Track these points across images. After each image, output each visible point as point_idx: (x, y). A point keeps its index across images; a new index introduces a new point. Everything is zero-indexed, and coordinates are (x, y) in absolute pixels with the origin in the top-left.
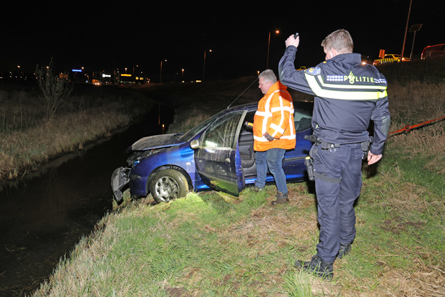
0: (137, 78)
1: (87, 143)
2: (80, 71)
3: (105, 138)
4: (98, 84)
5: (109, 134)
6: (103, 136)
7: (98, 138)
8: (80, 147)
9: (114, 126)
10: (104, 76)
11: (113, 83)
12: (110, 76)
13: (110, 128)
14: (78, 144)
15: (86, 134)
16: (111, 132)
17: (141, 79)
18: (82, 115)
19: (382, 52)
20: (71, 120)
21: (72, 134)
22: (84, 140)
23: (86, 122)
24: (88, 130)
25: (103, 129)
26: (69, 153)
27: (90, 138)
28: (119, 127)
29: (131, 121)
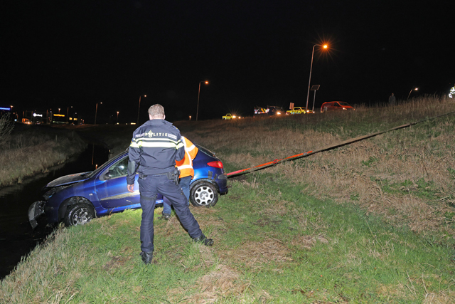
0: (71, 119)
1: (26, 178)
2: (8, 109)
3: (43, 174)
4: (29, 123)
5: (47, 171)
6: (41, 172)
7: (36, 174)
8: (20, 181)
9: (51, 163)
10: (35, 115)
11: (45, 122)
12: (41, 116)
13: (47, 165)
14: (17, 179)
15: (24, 170)
16: (49, 168)
17: (75, 119)
18: (19, 153)
19: (292, 105)
20: (8, 157)
21: (11, 169)
22: (22, 175)
23: (25, 159)
24: (26, 167)
25: (40, 165)
26: (9, 186)
27: (28, 173)
28: (56, 165)
29: (67, 160)
